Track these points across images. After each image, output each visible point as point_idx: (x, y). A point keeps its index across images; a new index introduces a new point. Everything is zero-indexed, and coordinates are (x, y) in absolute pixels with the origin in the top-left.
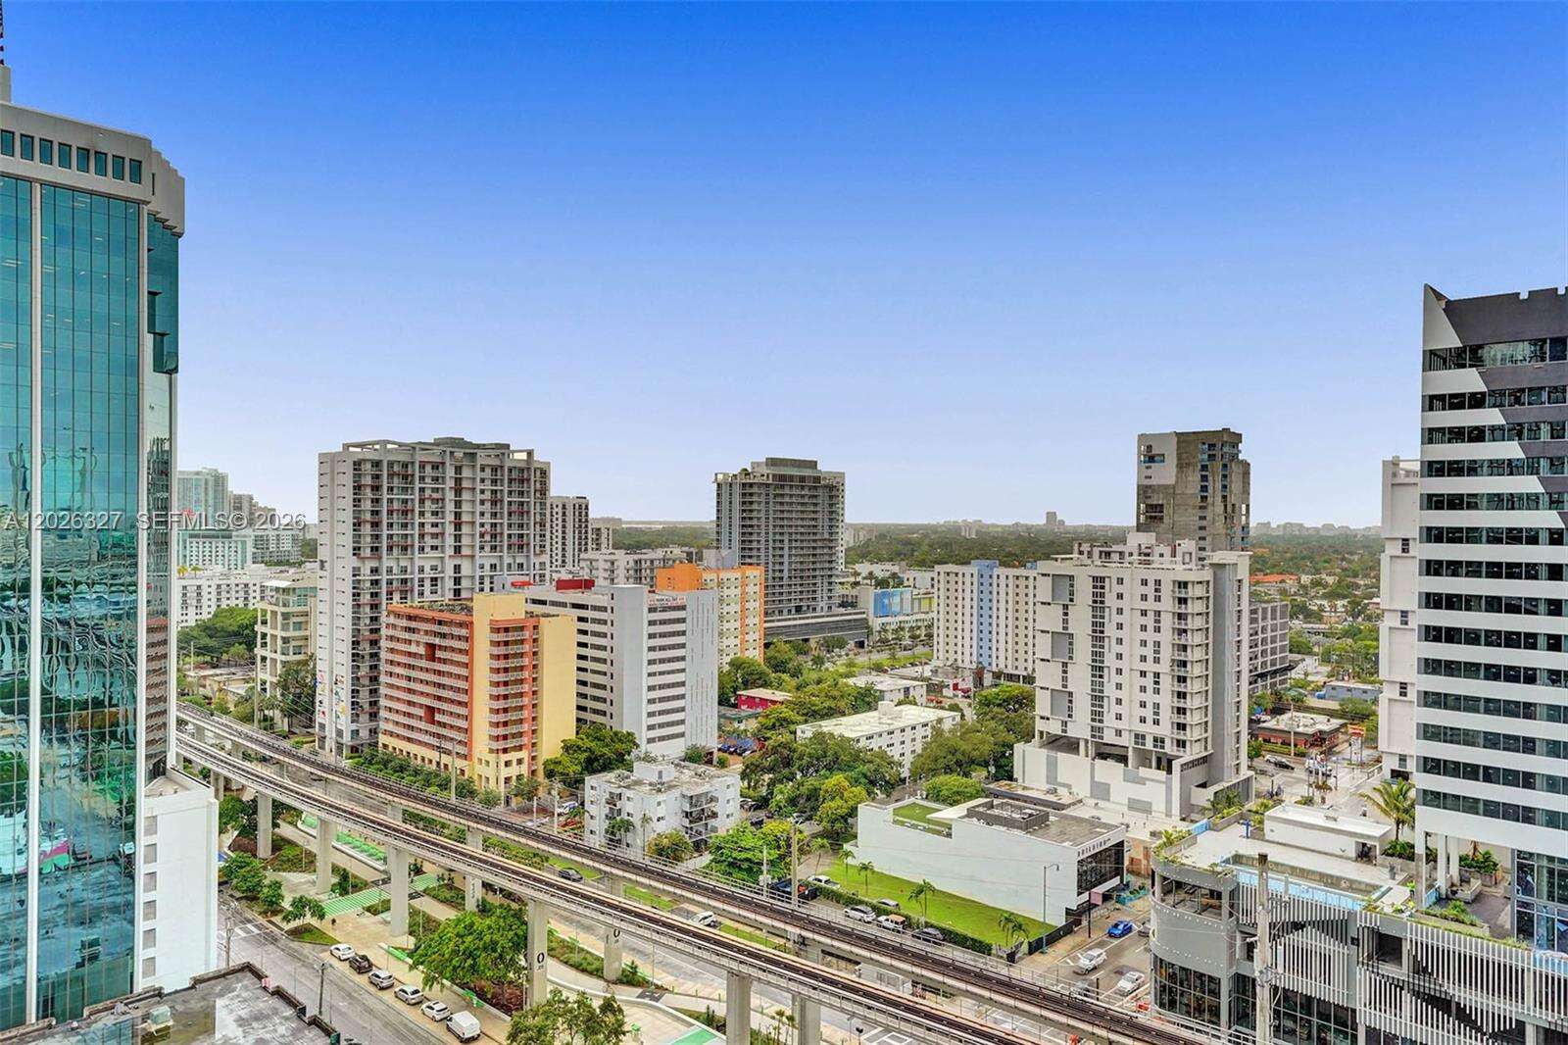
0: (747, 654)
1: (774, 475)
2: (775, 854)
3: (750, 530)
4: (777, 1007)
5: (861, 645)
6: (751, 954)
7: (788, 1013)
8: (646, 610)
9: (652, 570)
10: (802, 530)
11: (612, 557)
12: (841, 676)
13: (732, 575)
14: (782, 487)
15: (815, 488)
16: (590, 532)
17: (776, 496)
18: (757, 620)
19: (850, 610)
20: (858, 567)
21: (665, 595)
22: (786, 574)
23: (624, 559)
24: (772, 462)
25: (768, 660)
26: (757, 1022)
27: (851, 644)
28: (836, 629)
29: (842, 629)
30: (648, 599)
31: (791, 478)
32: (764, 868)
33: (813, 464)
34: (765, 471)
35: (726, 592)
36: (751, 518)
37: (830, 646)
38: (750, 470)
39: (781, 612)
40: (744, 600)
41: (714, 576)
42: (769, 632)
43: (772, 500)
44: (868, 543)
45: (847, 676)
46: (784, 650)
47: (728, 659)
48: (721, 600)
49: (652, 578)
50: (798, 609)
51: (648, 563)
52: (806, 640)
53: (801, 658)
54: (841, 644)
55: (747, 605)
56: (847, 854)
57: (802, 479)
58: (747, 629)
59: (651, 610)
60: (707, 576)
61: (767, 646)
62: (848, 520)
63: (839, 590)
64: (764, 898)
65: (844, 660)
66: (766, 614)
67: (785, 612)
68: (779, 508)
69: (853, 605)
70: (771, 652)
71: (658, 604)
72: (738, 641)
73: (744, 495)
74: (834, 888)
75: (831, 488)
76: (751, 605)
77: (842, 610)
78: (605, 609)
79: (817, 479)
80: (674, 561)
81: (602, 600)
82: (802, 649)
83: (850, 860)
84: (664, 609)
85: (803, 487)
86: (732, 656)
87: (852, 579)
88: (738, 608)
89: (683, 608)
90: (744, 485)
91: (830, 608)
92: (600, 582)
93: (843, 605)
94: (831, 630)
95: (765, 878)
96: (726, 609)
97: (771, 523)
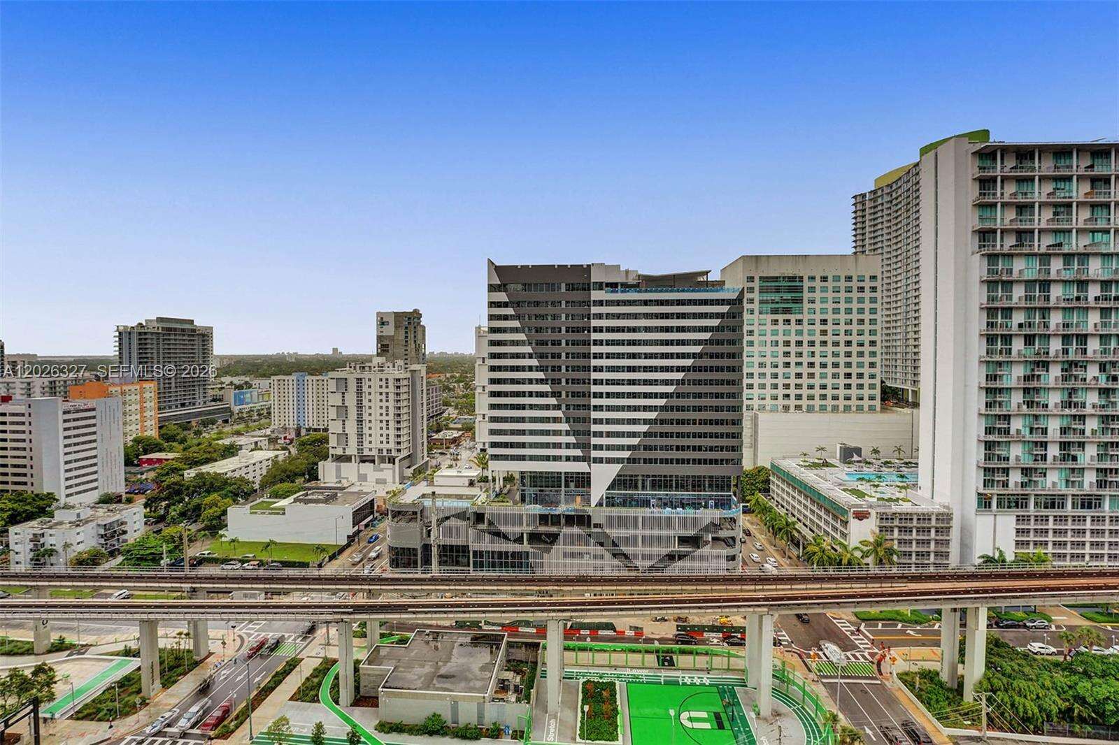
0: (146, 433)
1: (162, 328)
2: (171, 546)
3: (145, 360)
4: (178, 631)
5: (226, 421)
6: (156, 607)
7: (186, 631)
8: (60, 413)
9: (65, 387)
10: (184, 359)
11: (28, 380)
12: (214, 440)
13: (133, 388)
14: (169, 335)
15: (193, 335)
16: (6, 363)
17: (164, 340)
18: (153, 413)
19: (218, 403)
20: (223, 379)
21: (80, 403)
22: (173, 385)
23: (39, 382)
24: (160, 320)
25: (161, 436)
26: (162, 643)
27: (220, 421)
28: (210, 414)
29: (214, 414)
30: (61, 406)
31: (175, 329)
32: (164, 556)
33: (192, 322)
34: (156, 325)
35: (128, 398)
36: (146, 353)
37: (205, 424)
38: (144, 324)
39: (170, 407)
40: (143, 401)
41: (118, 389)
42: (161, 420)
43: (161, 342)
44: (229, 366)
45: (218, 440)
46: (172, 428)
47: (132, 438)
48: (124, 403)
49: (66, 392)
50: (183, 405)
51: (62, 383)
52: (190, 422)
53: (185, 432)
54: (213, 422)
55: (145, 405)
56: (221, 536)
57: (183, 330)
58: (145, 419)
59: (65, 413)
60: (113, 389)
61: (160, 428)
62: (215, 353)
63: (210, 392)
64: (166, 573)
65: (216, 431)
66: (159, 409)
67: (174, 407)
68: (166, 346)
69: (221, 400)
70: (163, 431)
71: (72, 409)
72: (138, 427)
73: (140, 339)
74: (214, 556)
75: (204, 335)
76: (148, 405)
77: (213, 403)
78: (23, 415)
79: (194, 330)
80: (84, 381)
81: (22, 409)
82: (186, 427)
83: (223, 539)
84: (78, 411)
85: (184, 335)
86: (134, 436)
87: (220, 386)
88: (138, 407)
89: (94, 410)
90: (140, 334)
91: (205, 403)
92: (18, 397)
93: (214, 400)
94: (206, 415)
95: (165, 561)
96: (129, 408)
97: (161, 356)
